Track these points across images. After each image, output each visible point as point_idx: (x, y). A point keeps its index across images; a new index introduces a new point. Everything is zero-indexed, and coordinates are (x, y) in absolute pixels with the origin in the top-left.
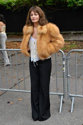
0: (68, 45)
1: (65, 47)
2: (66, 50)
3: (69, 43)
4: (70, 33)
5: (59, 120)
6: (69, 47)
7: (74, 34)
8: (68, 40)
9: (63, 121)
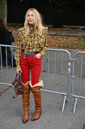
0: (75, 40)
1: (72, 43)
2: (73, 46)
3: (77, 39)
4: (79, 28)
5: (61, 119)
6: (76, 43)
7: (82, 29)
8: (76, 35)
9: (66, 120)
